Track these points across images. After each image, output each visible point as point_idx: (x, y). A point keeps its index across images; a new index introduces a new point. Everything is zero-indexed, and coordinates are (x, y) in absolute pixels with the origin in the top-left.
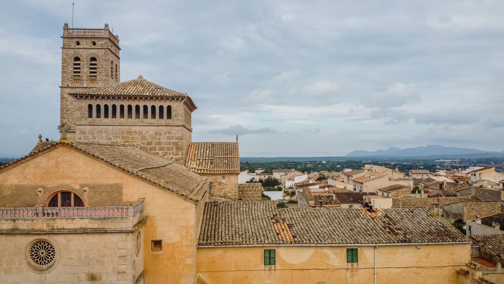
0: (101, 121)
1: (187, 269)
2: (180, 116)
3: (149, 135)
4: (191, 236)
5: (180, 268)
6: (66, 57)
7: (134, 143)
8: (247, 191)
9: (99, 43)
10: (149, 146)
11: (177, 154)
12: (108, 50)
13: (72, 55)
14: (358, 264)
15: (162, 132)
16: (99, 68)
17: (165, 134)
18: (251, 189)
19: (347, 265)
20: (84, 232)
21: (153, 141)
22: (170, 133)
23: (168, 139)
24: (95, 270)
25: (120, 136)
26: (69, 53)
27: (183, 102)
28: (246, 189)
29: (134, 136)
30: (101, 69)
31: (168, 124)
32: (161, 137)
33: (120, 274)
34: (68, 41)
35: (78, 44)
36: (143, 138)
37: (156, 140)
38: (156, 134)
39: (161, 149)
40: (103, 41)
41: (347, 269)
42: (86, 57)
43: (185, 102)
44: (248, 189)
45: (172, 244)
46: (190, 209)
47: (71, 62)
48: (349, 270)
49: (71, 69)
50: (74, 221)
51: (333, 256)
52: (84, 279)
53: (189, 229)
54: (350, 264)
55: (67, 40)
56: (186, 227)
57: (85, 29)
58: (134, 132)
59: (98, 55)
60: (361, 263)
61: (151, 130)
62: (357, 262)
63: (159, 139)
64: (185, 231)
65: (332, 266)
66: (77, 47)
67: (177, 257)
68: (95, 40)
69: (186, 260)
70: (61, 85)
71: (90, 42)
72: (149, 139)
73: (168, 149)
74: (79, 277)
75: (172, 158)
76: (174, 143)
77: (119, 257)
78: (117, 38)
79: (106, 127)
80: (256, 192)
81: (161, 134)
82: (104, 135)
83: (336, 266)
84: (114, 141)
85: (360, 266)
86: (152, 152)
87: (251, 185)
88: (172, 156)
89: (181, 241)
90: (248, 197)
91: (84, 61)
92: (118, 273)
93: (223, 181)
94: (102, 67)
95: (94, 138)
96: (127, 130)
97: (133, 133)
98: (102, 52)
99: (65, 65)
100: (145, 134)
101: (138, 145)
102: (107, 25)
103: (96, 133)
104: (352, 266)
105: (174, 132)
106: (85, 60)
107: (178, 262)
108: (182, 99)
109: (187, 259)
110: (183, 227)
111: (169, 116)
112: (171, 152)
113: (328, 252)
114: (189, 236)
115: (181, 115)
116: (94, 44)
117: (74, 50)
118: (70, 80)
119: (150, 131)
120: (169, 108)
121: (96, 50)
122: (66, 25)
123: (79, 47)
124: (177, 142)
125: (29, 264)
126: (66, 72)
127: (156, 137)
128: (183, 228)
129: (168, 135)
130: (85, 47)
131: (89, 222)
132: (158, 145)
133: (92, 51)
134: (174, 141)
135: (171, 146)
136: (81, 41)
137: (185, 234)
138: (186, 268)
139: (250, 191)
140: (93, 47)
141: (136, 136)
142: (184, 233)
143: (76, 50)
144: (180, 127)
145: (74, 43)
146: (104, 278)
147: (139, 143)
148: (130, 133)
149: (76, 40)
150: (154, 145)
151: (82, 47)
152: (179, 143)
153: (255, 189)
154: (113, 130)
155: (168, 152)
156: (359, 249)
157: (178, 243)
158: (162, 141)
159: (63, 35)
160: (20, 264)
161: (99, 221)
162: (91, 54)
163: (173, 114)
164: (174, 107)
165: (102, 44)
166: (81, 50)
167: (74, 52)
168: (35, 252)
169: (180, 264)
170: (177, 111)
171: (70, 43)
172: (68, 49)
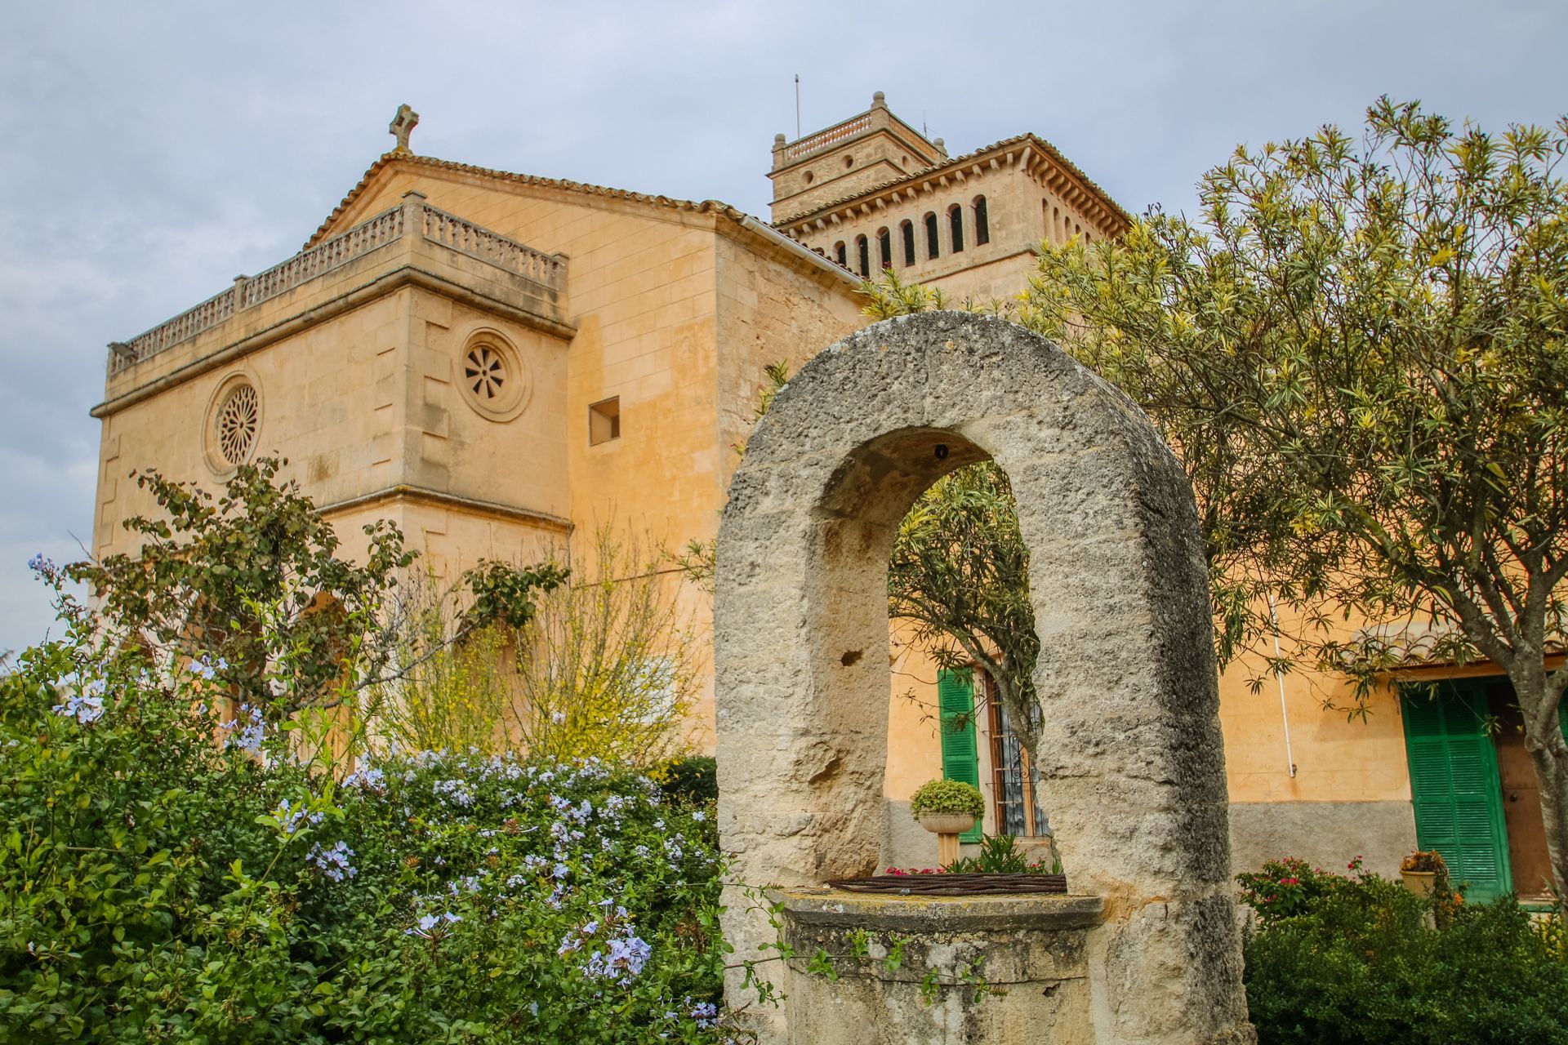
1: (699, 495)
2: (1015, 220)
4: (706, 358)
5: (677, 495)
9: (860, 154)
12: (884, 165)
15: (963, 293)
20: (308, 320)
22: (986, 291)
24: (325, 443)
27: (1023, 164)
31: (978, 262)
33: (379, 441)
40: (869, 145)
45: (649, 404)
46: (699, 254)
50: (295, 297)
52: (304, 480)
53: (699, 335)
55: (781, 178)
56: (690, 328)
57: (824, 132)
64: (687, 343)
66: (807, 186)
67: (665, 454)
68: (851, 151)
69: (692, 460)
71: (837, 160)
77: (378, 382)
78: (938, 147)
89: (677, 387)
92: (375, 437)
98: (868, 177)
102: (879, 97)
105: (999, 282)
107: (668, 475)
108: (1017, 157)
109: (696, 455)
110: (680, 330)
114: (700, 362)
115: (1018, 215)
116: (849, 161)
117: (800, 199)
120: (980, 204)
121: (854, 177)
122: (779, 139)
123: (812, 185)
125: (210, 462)
128: (681, 337)
130: (826, 179)
133: (843, 184)
136: (816, 167)
137: (687, 355)
138: (696, 493)
140: (847, 170)
142: (683, 353)
143: (805, 197)
144: (1020, 259)
145: (800, 179)
146: (342, 465)
149: (803, 170)
151: (819, 183)
157: (667, 396)
159: (773, 168)
160: (194, 466)
161: (342, 278)
163: (994, 221)
164: (994, 195)
165: (869, 156)
166: (816, 193)
167: (801, 203)
168: (230, 425)
169: (674, 478)
170: (1004, 206)
171: (791, 184)
172: (786, 202)
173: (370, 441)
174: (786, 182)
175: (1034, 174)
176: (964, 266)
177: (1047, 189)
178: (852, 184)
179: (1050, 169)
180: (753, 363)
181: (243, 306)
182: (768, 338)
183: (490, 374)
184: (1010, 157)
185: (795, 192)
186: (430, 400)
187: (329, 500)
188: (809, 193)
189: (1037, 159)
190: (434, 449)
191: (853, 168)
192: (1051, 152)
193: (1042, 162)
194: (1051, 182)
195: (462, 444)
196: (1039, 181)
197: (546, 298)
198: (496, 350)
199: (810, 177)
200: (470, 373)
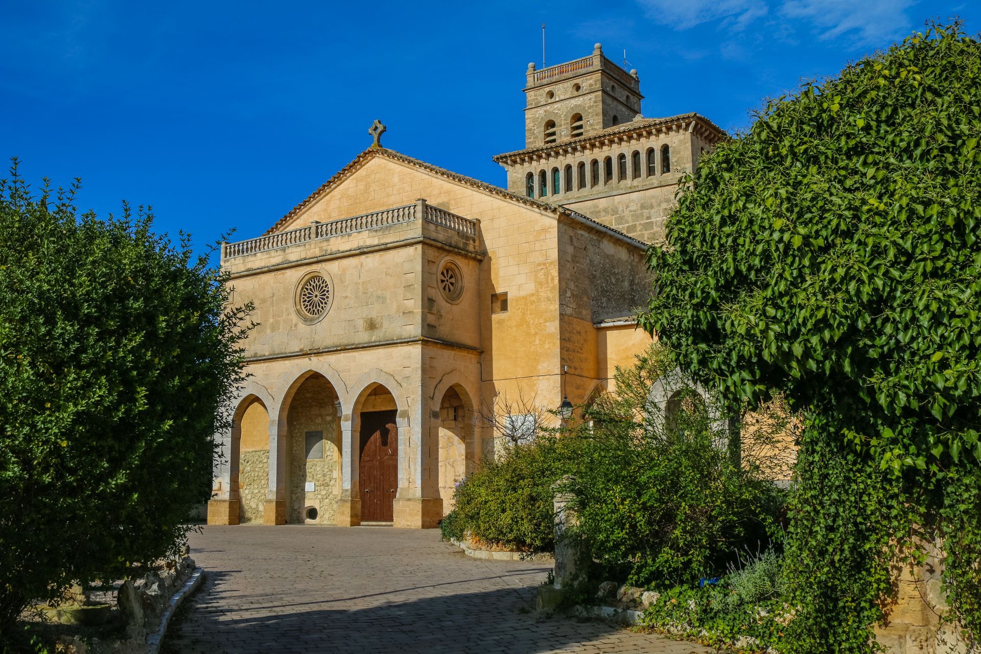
1: (549, 343)
2: (685, 161)
3: (630, 211)
4: (553, 279)
5: (537, 342)
6: (532, 124)
9: (585, 84)
12: (600, 93)
13: (542, 118)
15: (654, 200)
16: (587, 131)
17: (659, 205)
20: (362, 252)
21: (637, 223)
24: (374, 312)
26: (537, 116)
27: (691, 129)
30: (591, 132)
31: (663, 183)
32: (653, 211)
33: (406, 315)
36: (620, 220)
37: (643, 220)
38: (643, 207)
40: (592, 78)
42: (565, 115)
43: (694, 129)
45: (523, 298)
46: (550, 230)
47: (541, 132)
50: (351, 238)
52: (361, 329)
53: (549, 268)
55: (533, 93)
56: (544, 264)
58: (603, 210)
59: (584, 108)
61: (633, 201)
63: (648, 218)
64: (542, 272)
66: (550, 101)
67: (531, 322)
68: (579, 81)
69: (545, 326)
71: (569, 84)
72: (630, 219)
74: (355, 326)
77: (405, 287)
78: (632, 75)
81: (652, 207)
89: (538, 291)
91: (561, 126)
92: (404, 313)
94: (592, 129)
96: (592, 210)
97: (603, 214)
98: (590, 99)
99: (532, 139)
100: (623, 211)
106: (563, 122)
107: (533, 332)
108: (688, 125)
109: (547, 324)
110: (539, 265)
111: (666, 167)
114: (550, 281)
116: (578, 87)
117: (546, 108)
119: (631, 203)
120: (665, 149)
121: (581, 99)
123: (553, 100)
125: (298, 312)
127: (642, 214)
128: (539, 268)
129: (664, 205)
130: (562, 97)
131: (369, 237)
132: (646, 230)
133: (574, 102)
136: (556, 88)
137: (543, 277)
138: (547, 342)
140: (576, 93)
142: (541, 275)
143: (548, 107)
145: (546, 94)
146: (386, 324)
149: (547, 89)
150: (640, 231)
151: (557, 99)
157: (533, 295)
158: (653, 219)
160: (288, 315)
161: (381, 233)
162: (572, 108)
163: (673, 161)
164: (674, 145)
165: (591, 85)
166: (556, 106)
167: (545, 111)
168: (308, 295)
169: (536, 334)
170: (679, 153)
171: (539, 98)
172: (536, 110)
173: (401, 314)
174: (535, 96)
175: (697, 134)
176: (655, 185)
177: (704, 141)
178: (579, 103)
179: (706, 130)
180: (572, 281)
181: (317, 237)
182: (578, 267)
183: (449, 281)
184: (684, 125)
185: (542, 103)
186: (430, 297)
187: (378, 339)
188: (551, 105)
189: (699, 126)
190: (431, 319)
191: (580, 92)
192: (707, 123)
193: (702, 127)
194: (706, 138)
195: (441, 316)
196: (699, 138)
197: (471, 242)
198: (452, 270)
199: (551, 94)
200: (442, 281)
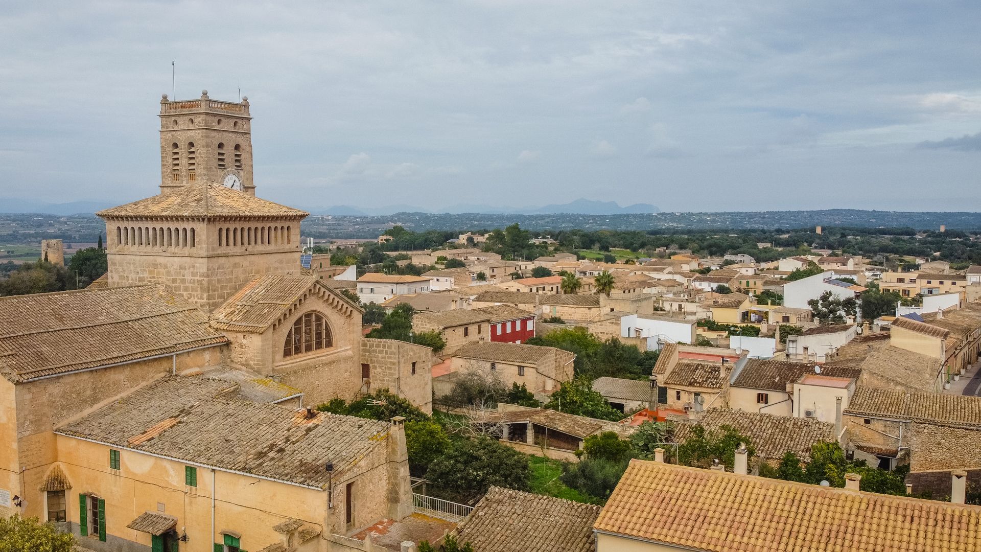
0: (129, 248)
2: (203, 243)
3: (174, 269)
6: (165, 143)
7: (160, 279)
8: (376, 352)
9: (197, 120)
10: (174, 285)
11: (202, 298)
12: (205, 130)
13: (170, 140)
14: (196, 489)
15: (186, 265)
16: (197, 157)
17: (189, 268)
18: (382, 349)
19: (186, 487)
21: (178, 278)
22: (194, 267)
23: (192, 276)
25: (147, 269)
26: (167, 138)
27: (206, 222)
28: (375, 348)
29: (160, 270)
30: (200, 158)
31: (192, 255)
32: (186, 272)
34: (166, 121)
35: (176, 122)
36: (168, 273)
37: (180, 276)
38: (181, 268)
39: (186, 289)
40: (200, 117)
41: (186, 493)
42: (184, 142)
43: (209, 221)
44: (378, 349)
46: (12, 389)
47: (170, 149)
48: (188, 494)
49: (170, 160)
51: (172, 472)
54: (189, 487)
55: (164, 119)
58: (160, 264)
59: (196, 139)
60: (200, 489)
61: (175, 262)
62: (196, 486)
65: (171, 485)
66: (175, 128)
68: (192, 117)
70: (160, 184)
72: (174, 274)
73: (193, 289)
75: (196, 302)
76: (198, 281)
79: (134, 257)
80: (389, 355)
81: (185, 269)
82: (132, 268)
83: (175, 486)
84: (141, 276)
85: (199, 493)
86: (177, 293)
87: (381, 342)
88: (196, 300)
90: (378, 362)
91: (182, 149)
93: (244, 342)
94: (201, 157)
95: (124, 271)
96: (153, 262)
97: (159, 266)
98: (199, 133)
99: (164, 155)
100: (170, 267)
101: (163, 282)
102: (205, 94)
103: (125, 265)
104: (191, 490)
105: (198, 265)
106: (183, 146)
108: (203, 219)
112: (195, 293)
113: (168, 466)
116: (192, 123)
117: (172, 133)
118: (170, 177)
119: (174, 264)
120: (193, 230)
121: (194, 132)
122: (165, 98)
124: (201, 281)
126: (166, 165)
127: (181, 272)
129: (192, 270)
130: (183, 127)
132: (182, 283)
134: (198, 278)
135: (196, 285)
136: (179, 119)
139: (381, 352)
140: (191, 126)
141: (162, 270)
143: (174, 133)
144: (204, 259)
145: (172, 123)
147: (164, 280)
148: (155, 265)
149: (173, 118)
150: (179, 283)
152: (203, 282)
153: (387, 349)
154: (140, 261)
155: (193, 293)
156: (198, 469)
157: (6, 424)
158: (186, 278)
159: (161, 113)
162: (188, 137)
163: (197, 241)
164: (197, 230)
165: (199, 122)
166: (179, 133)
167: (172, 135)
170: (200, 236)
171: (168, 123)
175: (213, 222)
176: (187, 255)
177: (222, 223)
178: (193, 135)
182: (36, 404)
185: (170, 129)
188: (176, 131)
191: (193, 126)
194: (224, 221)
196: (217, 223)
